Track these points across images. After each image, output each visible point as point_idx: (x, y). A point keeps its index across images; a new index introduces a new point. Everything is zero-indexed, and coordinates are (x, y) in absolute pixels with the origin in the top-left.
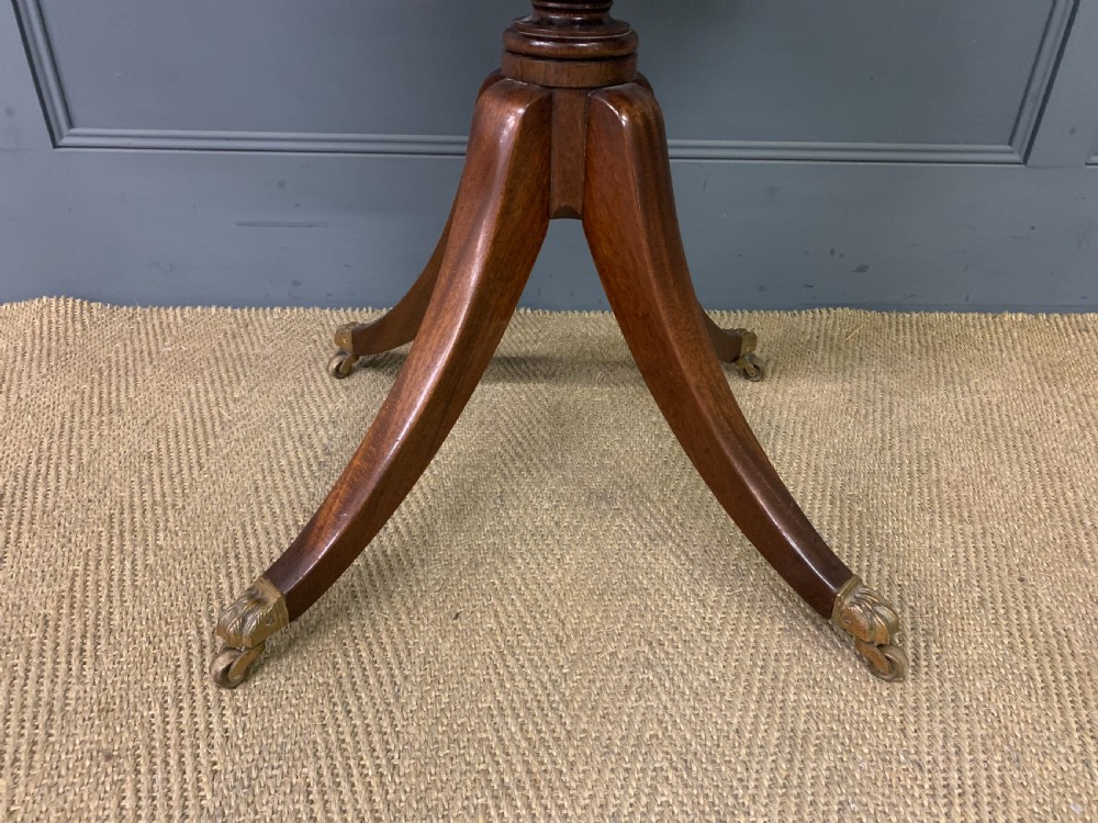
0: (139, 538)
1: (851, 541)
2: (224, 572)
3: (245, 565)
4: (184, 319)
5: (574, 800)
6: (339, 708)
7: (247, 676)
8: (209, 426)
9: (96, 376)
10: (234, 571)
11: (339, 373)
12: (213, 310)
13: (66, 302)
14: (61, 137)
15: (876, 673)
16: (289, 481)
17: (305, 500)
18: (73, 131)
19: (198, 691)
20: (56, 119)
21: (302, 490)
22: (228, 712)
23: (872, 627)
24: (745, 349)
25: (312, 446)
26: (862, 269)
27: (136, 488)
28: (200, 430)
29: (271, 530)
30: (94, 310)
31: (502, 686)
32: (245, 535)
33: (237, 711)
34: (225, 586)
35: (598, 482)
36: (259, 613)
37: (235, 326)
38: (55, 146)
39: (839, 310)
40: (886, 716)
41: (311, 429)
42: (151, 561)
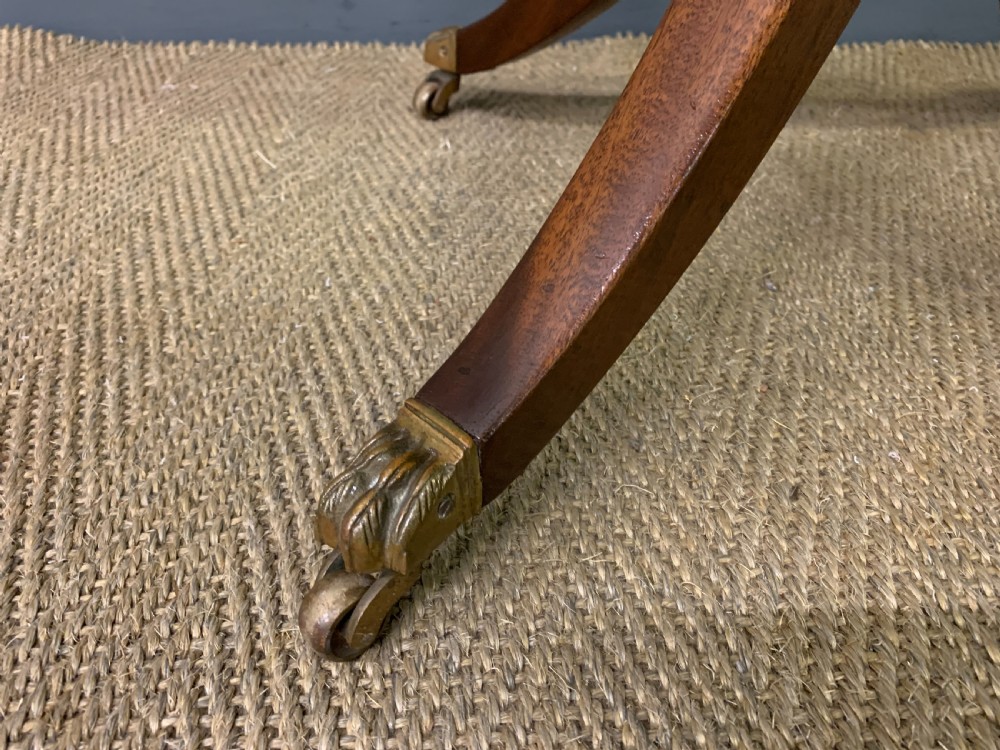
0: (131, 342)
2: (295, 401)
3: (336, 390)
4: (191, 57)
6: (619, 717)
7: (386, 624)
8: (239, 178)
9: (62, 117)
10: (317, 400)
11: (431, 111)
12: (231, 46)
13: (21, 34)
16: (387, 255)
17: (421, 282)
19: (273, 664)
21: (412, 267)
22: (352, 726)
25: (411, 206)
27: (125, 263)
28: (225, 184)
29: (373, 329)
30: (62, 45)
32: (326, 337)
33: (371, 721)
34: (302, 428)
36: (423, 487)
37: (264, 64)
41: (404, 182)
42: (154, 380)
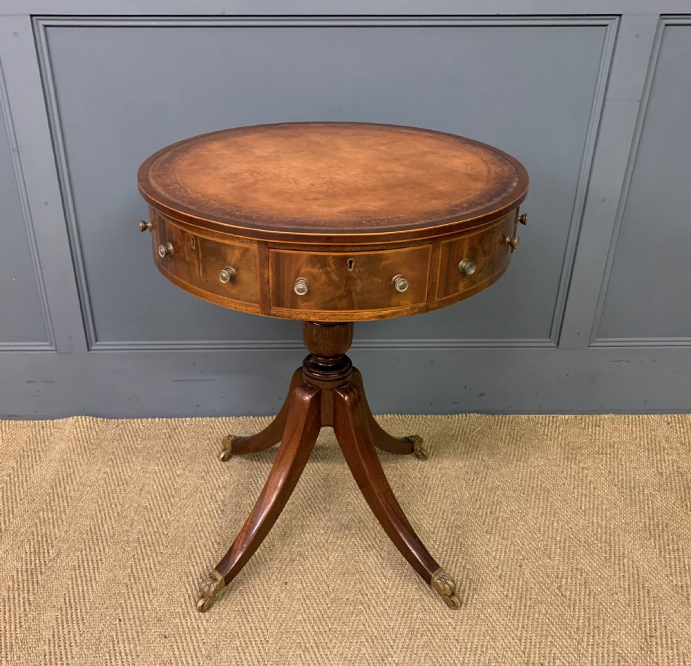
0: (153, 549)
1: (452, 549)
2: (190, 564)
3: (199, 561)
4: (143, 426)
5: (331, 652)
6: (245, 620)
7: (210, 606)
8: (169, 491)
9: (110, 463)
10: (195, 564)
11: (224, 460)
12: (157, 419)
13: (86, 419)
14: (92, 346)
15: (449, 606)
16: (210, 520)
17: (218, 529)
18: (98, 343)
19: (191, 613)
20: (91, 337)
21: (216, 525)
22: (204, 621)
23: (445, 589)
24: (417, 447)
25: (217, 501)
26: (482, 395)
27: (145, 525)
28: (165, 493)
29: (206, 544)
30: (99, 422)
31: (305, 611)
32: (196, 547)
33: (207, 621)
34: (192, 570)
35: (345, 519)
36: (215, 584)
37: (169, 430)
38: (89, 350)
39: (472, 415)
40: (450, 623)
41: (215, 492)
42: (160, 559)
